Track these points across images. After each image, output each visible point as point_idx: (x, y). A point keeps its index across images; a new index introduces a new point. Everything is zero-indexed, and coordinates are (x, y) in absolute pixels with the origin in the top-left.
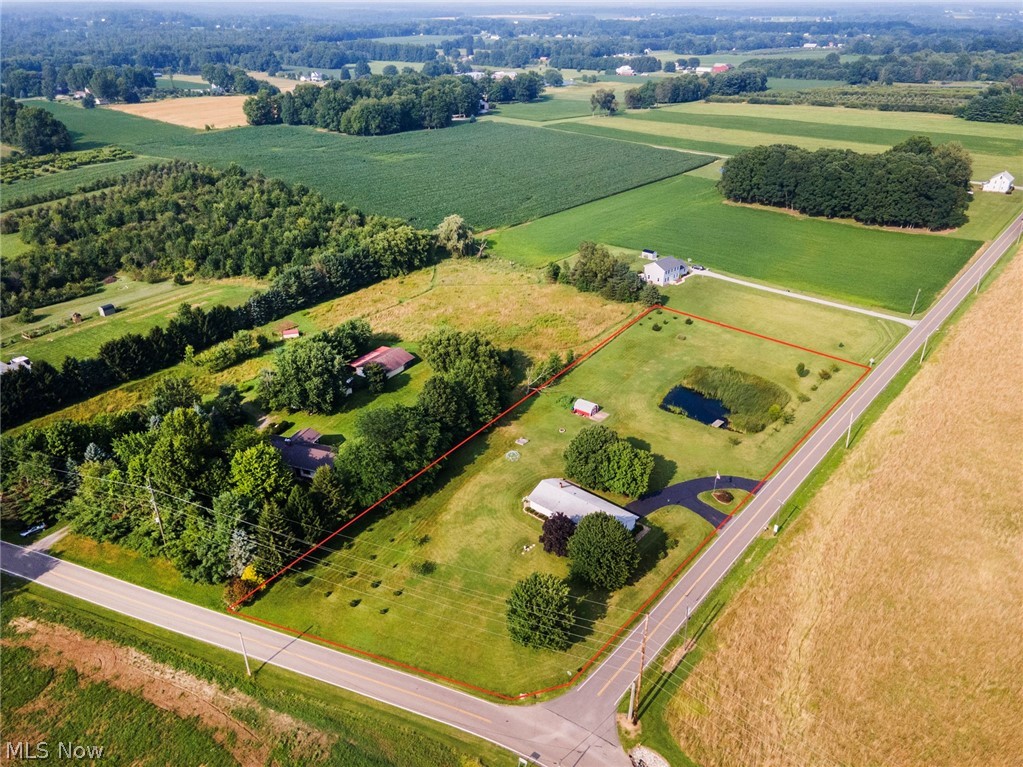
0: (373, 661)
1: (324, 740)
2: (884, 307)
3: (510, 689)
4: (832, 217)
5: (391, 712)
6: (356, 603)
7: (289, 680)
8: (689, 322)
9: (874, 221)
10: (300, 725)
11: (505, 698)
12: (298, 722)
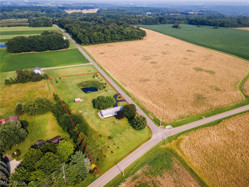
0: (131, 153)
1: (147, 166)
2: (83, 63)
3: (148, 137)
4: (44, 51)
5: (145, 154)
6: (112, 152)
7: (129, 169)
8: (60, 78)
9: (56, 49)
10: (141, 169)
11: (149, 138)
12: (141, 170)
